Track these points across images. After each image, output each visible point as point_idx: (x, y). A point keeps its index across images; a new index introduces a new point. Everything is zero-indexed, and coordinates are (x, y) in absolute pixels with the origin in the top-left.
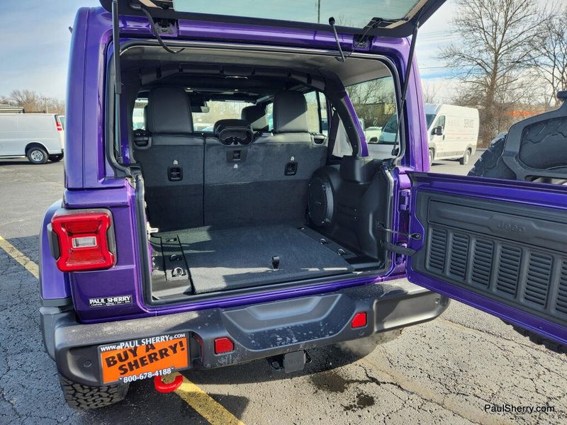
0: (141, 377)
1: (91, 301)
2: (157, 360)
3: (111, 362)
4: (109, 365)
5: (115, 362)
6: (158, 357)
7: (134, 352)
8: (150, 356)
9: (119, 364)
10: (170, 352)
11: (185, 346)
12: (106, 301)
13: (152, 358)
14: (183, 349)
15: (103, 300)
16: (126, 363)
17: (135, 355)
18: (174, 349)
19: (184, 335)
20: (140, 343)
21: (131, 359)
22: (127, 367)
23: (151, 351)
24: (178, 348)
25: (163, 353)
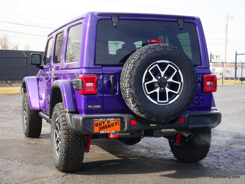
0: (105, 132)
1: (89, 106)
2: (110, 127)
3: (97, 125)
4: (96, 126)
5: (98, 126)
6: (111, 126)
7: (104, 122)
8: (108, 125)
9: (99, 126)
10: (115, 125)
11: (119, 124)
12: (93, 106)
13: (109, 126)
14: (119, 125)
15: (92, 106)
16: (101, 126)
17: (104, 124)
18: (116, 124)
19: (119, 119)
20: (106, 120)
21: (103, 125)
22: (101, 128)
23: (109, 124)
24: (117, 124)
25: (113, 125)
